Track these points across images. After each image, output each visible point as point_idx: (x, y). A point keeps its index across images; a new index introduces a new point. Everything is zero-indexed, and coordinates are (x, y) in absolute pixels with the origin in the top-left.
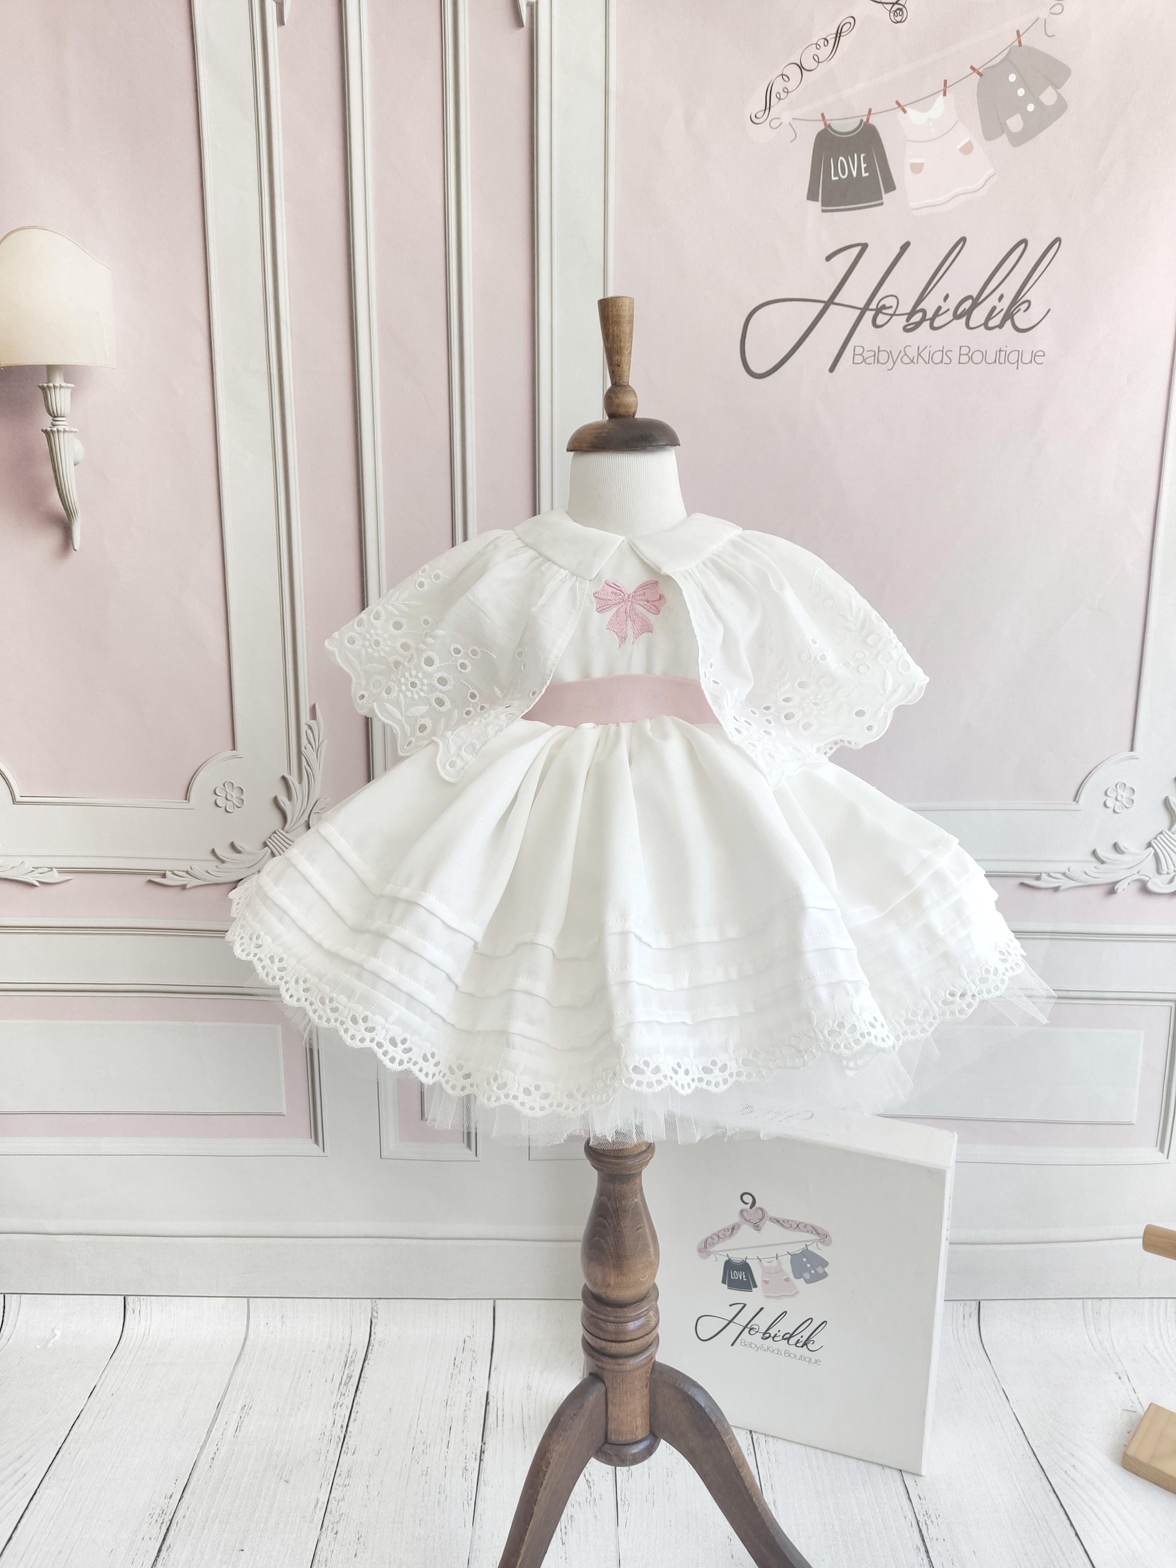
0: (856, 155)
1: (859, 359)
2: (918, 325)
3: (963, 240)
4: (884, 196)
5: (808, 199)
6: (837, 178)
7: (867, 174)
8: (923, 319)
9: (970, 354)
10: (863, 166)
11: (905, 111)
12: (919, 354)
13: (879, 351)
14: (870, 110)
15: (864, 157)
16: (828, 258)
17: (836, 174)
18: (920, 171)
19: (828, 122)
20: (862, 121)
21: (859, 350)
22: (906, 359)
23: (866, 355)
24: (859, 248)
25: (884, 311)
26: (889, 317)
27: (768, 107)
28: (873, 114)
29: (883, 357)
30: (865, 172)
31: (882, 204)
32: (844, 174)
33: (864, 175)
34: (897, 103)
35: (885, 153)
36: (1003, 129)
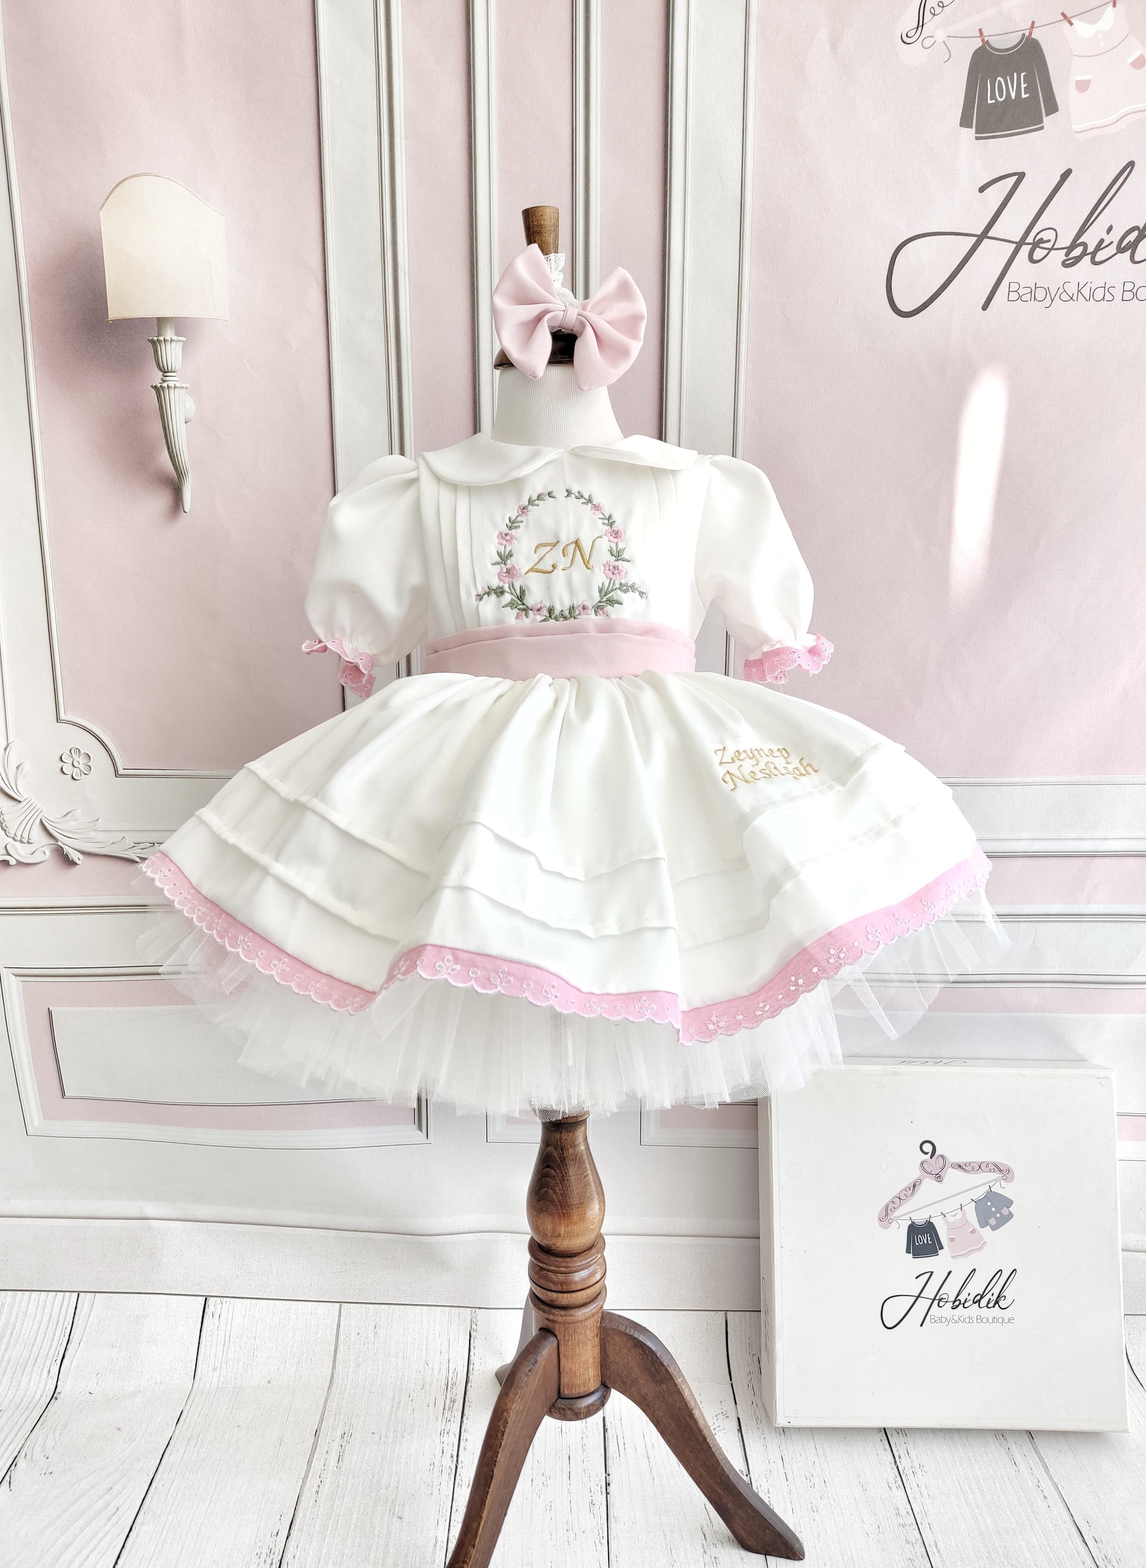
0: (1015, 74)
1: (1014, 296)
2: (1078, 259)
3: (1131, 164)
4: (1045, 119)
5: (961, 126)
6: (993, 101)
7: (1027, 95)
8: (1084, 254)
9: (1134, 291)
10: (1023, 86)
11: (1071, 24)
12: (1079, 291)
13: (1036, 288)
14: (1033, 23)
15: (1024, 75)
16: (982, 189)
17: (993, 97)
18: (1086, 89)
19: (986, 39)
20: (1024, 35)
21: (1014, 287)
22: (1065, 297)
23: (1021, 292)
24: (1017, 177)
25: (1041, 245)
26: (1047, 251)
27: (920, 25)
28: (1036, 27)
29: (1040, 294)
30: (1025, 94)
31: (1042, 128)
32: (1001, 96)
33: (1024, 96)
34: (1063, 14)
35: (1048, 70)
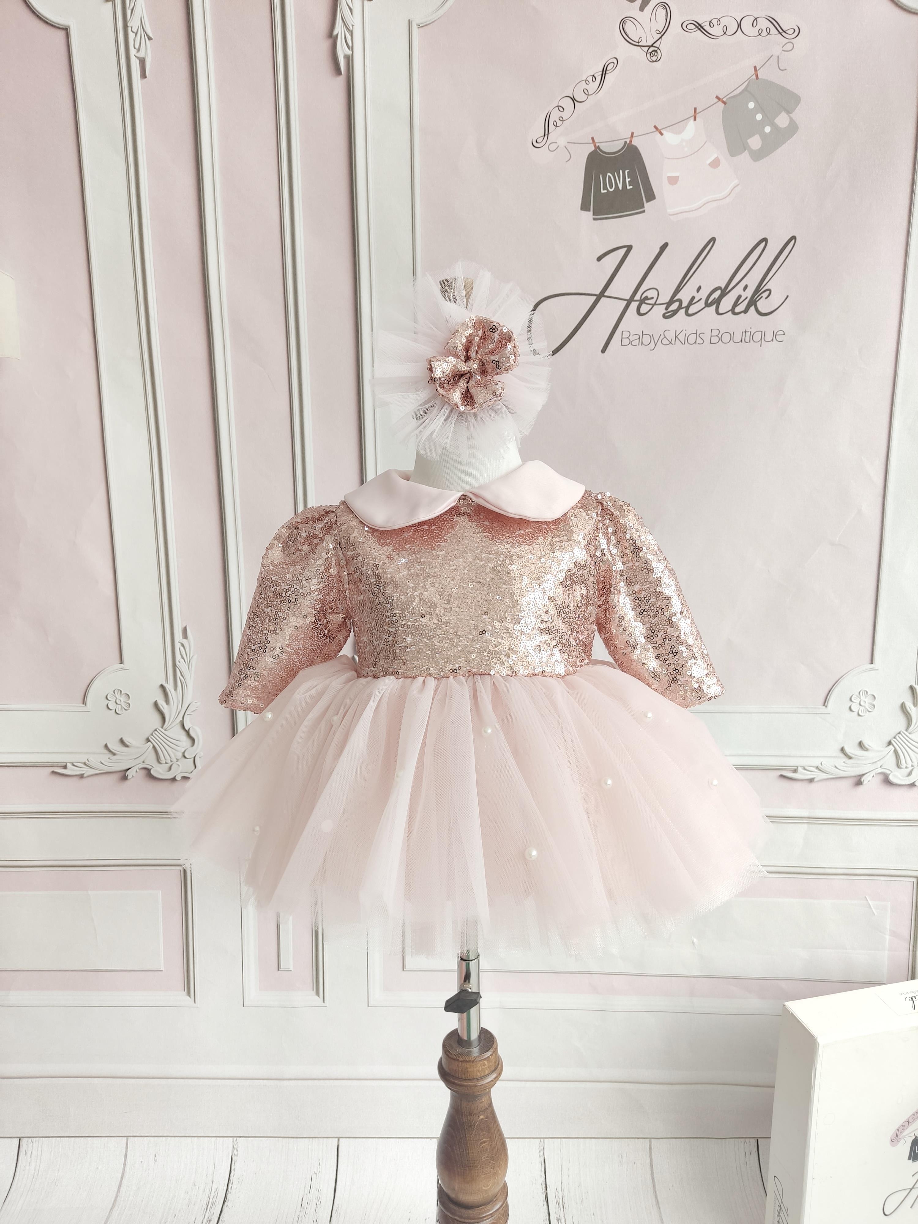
0: (621, 171)
1: (625, 342)
2: (675, 312)
3: (713, 240)
4: (646, 205)
5: (582, 210)
6: (605, 191)
8: (680, 308)
9: (720, 336)
10: (628, 180)
11: (662, 134)
12: (676, 337)
13: (643, 335)
14: (633, 133)
15: (628, 172)
16: (599, 259)
17: (605, 188)
18: (677, 183)
19: (597, 145)
20: (626, 142)
21: (626, 335)
22: (665, 341)
23: (631, 338)
24: (625, 249)
25: (646, 302)
26: (651, 306)
27: (546, 134)
28: (635, 137)
29: (646, 340)
30: (629, 186)
31: (644, 211)
32: (611, 188)
34: (655, 127)
35: (645, 168)
36: (745, 147)
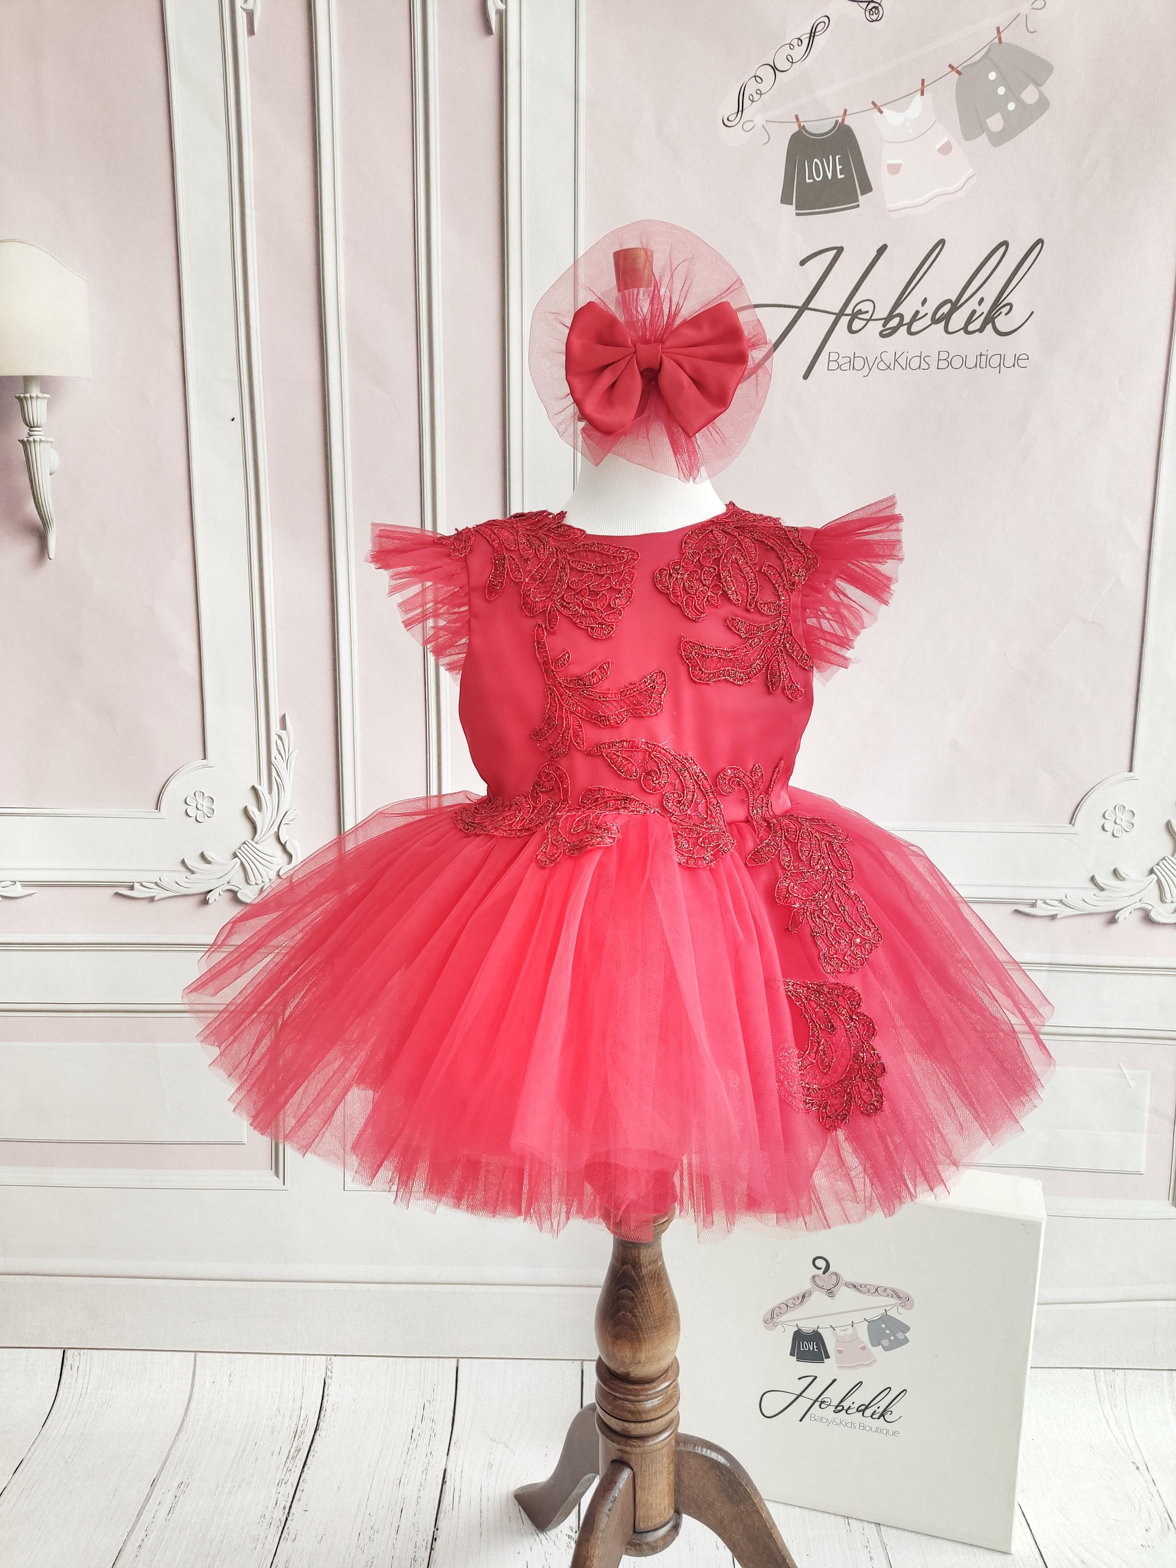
0: (831, 157)
1: (833, 365)
2: (895, 330)
3: (942, 242)
4: (860, 197)
5: (782, 202)
6: (812, 181)
7: (843, 176)
8: (900, 324)
9: (949, 360)
10: (839, 167)
11: (881, 112)
12: (896, 360)
13: (854, 357)
14: (845, 111)
15: (839, 158)
16: (803, 263)
17: (811, 176)
18: (897, 172)
19: (802, 124)
20: (837, 122)
21: (834, 357)
22: (882, 366)
23: (841, 361)
24: (835, 251)
25: (860, 316)
26: (865, 322)
27: (740, 110)
28: (848, 115)
29: (859, 363)
31: (858, 206)
32: (818, 176)
33: (839, 177)
34: (873, 103)
35: (861, 154)
36: (983, 128)
